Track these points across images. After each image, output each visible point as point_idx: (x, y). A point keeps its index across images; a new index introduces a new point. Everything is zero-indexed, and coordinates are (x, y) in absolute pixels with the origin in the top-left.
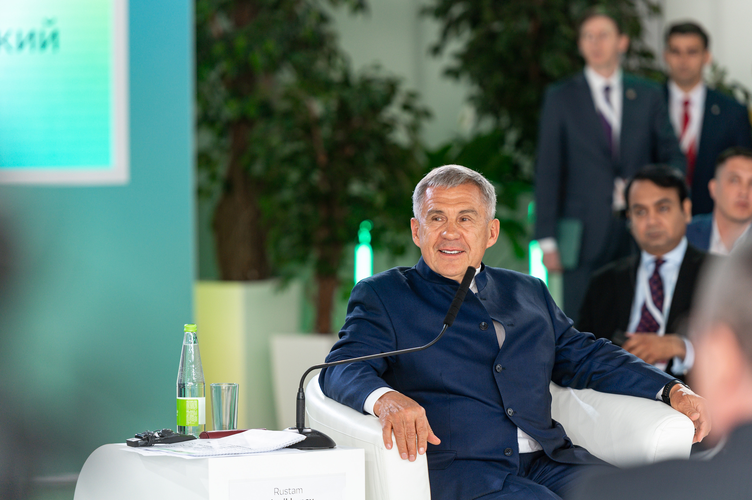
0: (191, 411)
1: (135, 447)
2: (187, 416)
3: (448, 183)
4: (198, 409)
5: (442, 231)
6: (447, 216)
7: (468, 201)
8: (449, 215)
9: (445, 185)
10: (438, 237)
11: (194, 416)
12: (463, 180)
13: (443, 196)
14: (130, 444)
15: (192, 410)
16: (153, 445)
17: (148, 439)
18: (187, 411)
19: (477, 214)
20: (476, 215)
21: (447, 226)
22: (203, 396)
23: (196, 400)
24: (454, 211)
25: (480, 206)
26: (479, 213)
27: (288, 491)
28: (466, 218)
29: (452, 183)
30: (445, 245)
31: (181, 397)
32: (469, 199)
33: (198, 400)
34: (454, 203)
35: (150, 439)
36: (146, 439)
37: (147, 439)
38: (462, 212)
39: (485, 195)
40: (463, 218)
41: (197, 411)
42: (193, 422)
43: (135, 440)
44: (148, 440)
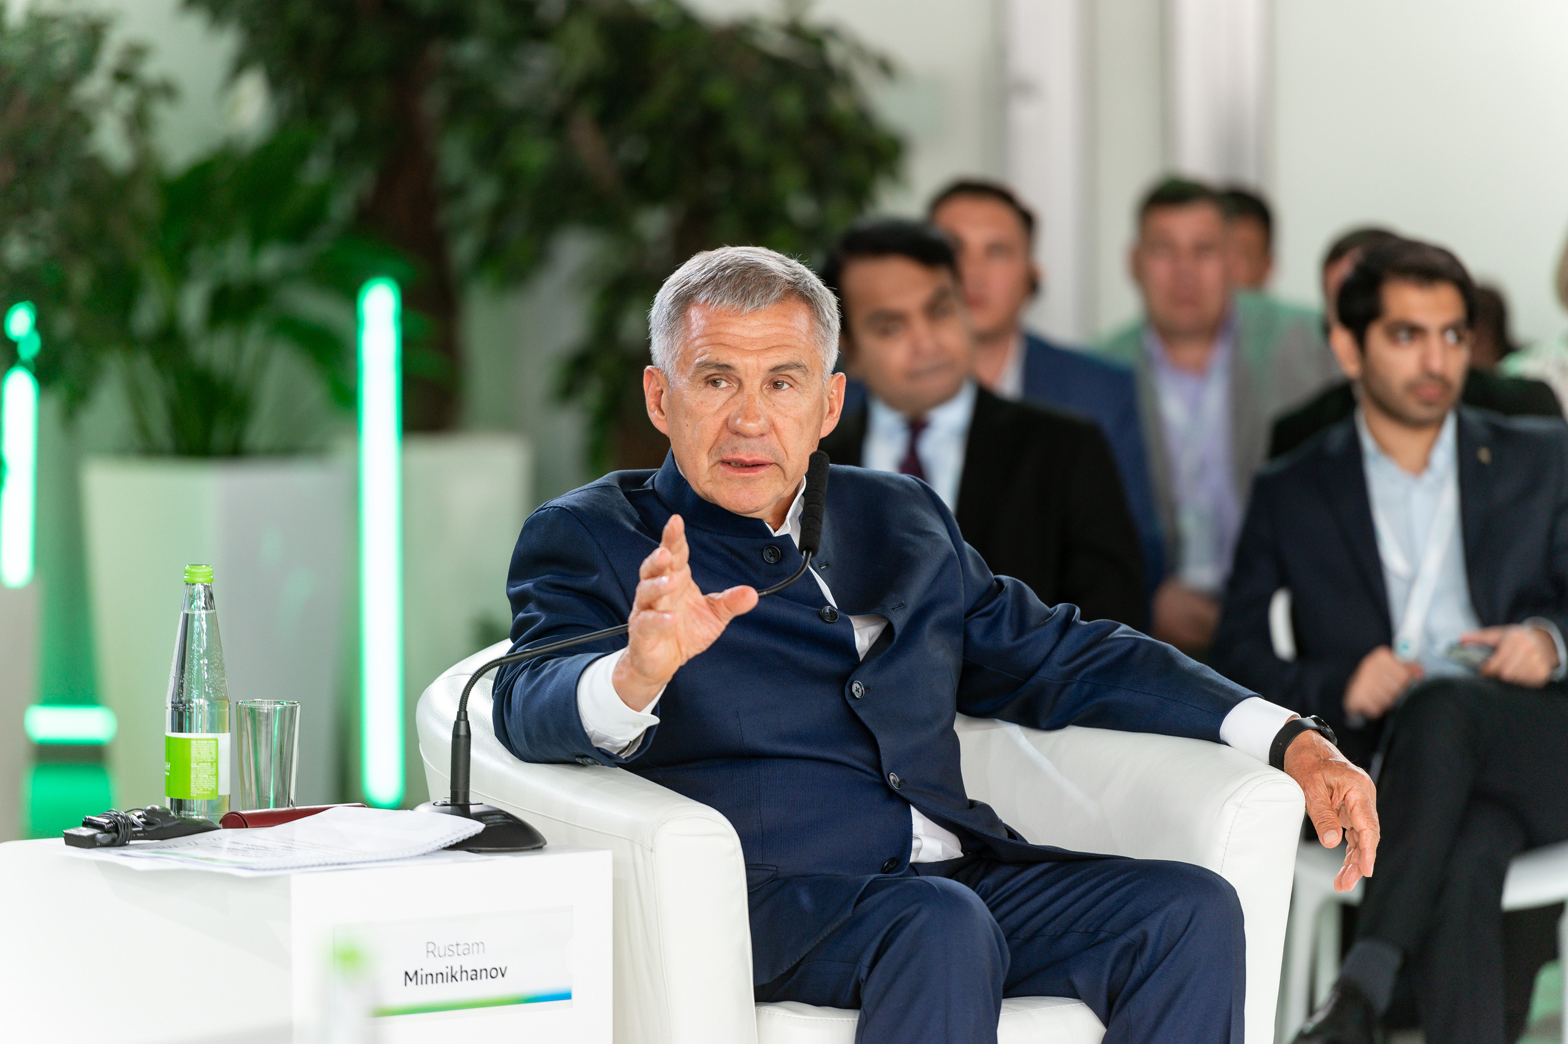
0: (203, 764)
1: (89, 847)
2: (193, 776)
3: (745, 300)
4: (217, 761)
5: (729, 415)
6: (742, 377)
7: (787, 341)
8: (747, 375)
9: (738, 306)
10: (722, 428)
11: (209, 775)
12: (778, 294)
13: (731, 331)
14: (72, 841)
15: (204, 762)
16: (127, 842)
17: (115, 828)
18: (193, 765)
19: (807, 371)
20: (805, 374)
21: (741, 404)
22: (228, 731)
23: (212, 739)
24: (758, 368)
25: (812, 352)
26: (811, 368)
27: (454, 949)
28: (783, 382)
29: (753, 301)
30: (736, 448)
31: (182, 732)
32: (791, 336)
33: (216, 740)
34: (757, 349)
35: (122, 831)
36: (111, 830)
37: (114, 830)
38: (776, 369)
39: (823, 324)
40: (776, 380)
41: (214, 764)
42: (207, 790)
43: (86, 832)
44: (117, 831)
